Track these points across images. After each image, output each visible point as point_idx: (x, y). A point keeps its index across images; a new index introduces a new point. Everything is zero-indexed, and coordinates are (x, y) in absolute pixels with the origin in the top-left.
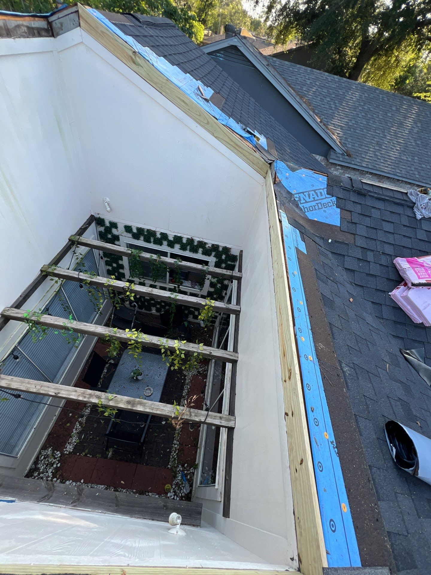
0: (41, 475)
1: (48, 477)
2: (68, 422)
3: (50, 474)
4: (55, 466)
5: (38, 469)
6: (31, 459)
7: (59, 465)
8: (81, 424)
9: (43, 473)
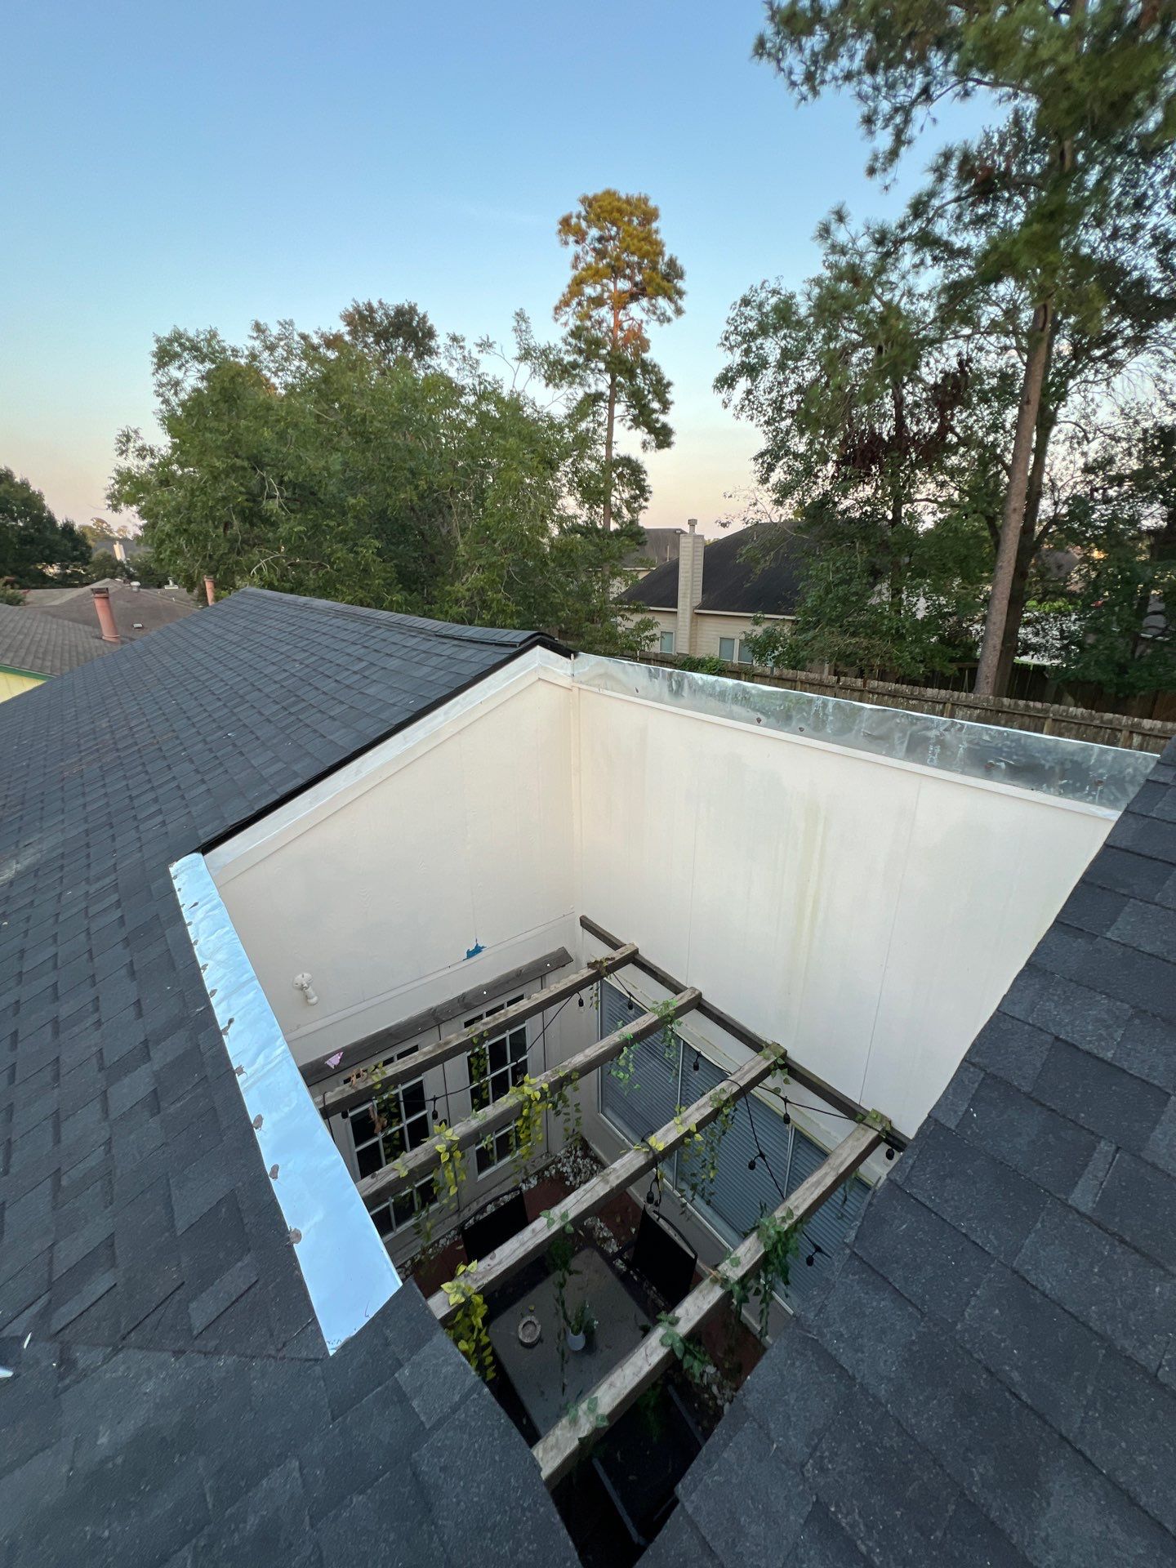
0: (572, 1159)
1: (563, 1165)
2: (622, 1221)
3: (565, 1169)
4: (571, 1179)
5: (583, 1157)
6: (605, 1154)
7: (568, 1183)
8: (605, 1240)
9: (574, 1162)
